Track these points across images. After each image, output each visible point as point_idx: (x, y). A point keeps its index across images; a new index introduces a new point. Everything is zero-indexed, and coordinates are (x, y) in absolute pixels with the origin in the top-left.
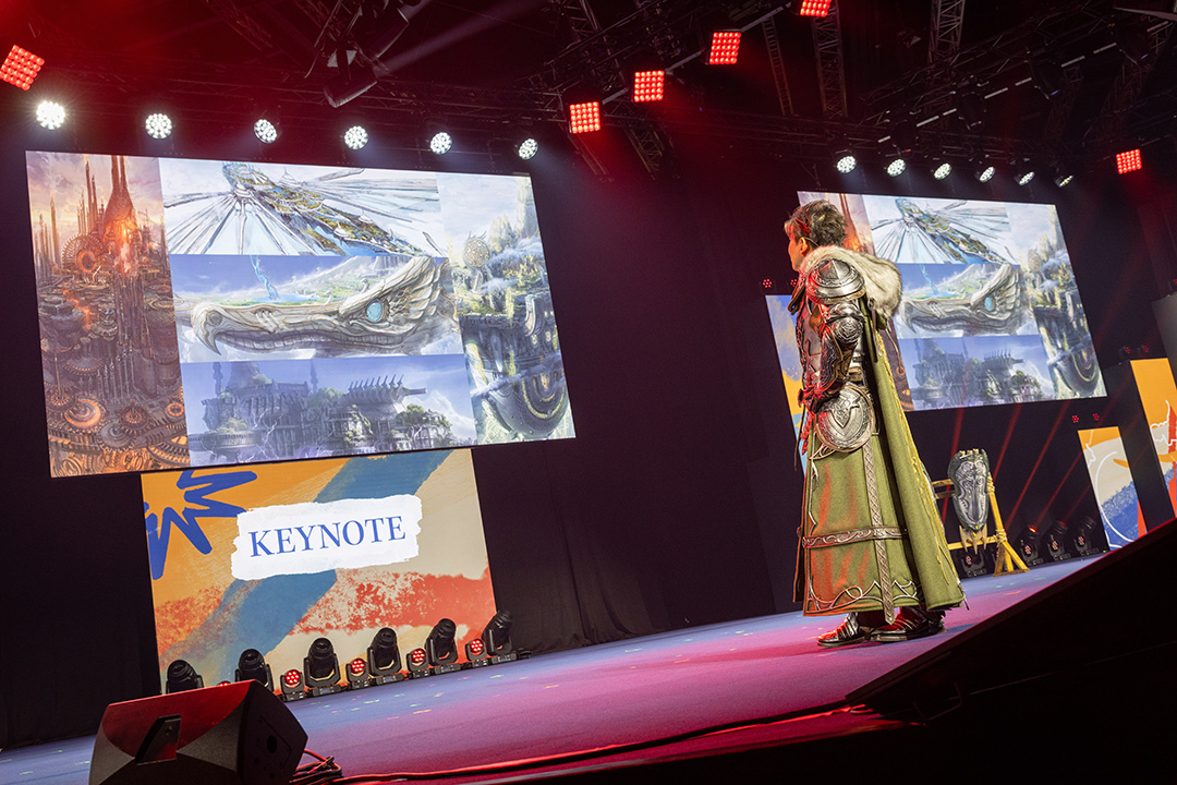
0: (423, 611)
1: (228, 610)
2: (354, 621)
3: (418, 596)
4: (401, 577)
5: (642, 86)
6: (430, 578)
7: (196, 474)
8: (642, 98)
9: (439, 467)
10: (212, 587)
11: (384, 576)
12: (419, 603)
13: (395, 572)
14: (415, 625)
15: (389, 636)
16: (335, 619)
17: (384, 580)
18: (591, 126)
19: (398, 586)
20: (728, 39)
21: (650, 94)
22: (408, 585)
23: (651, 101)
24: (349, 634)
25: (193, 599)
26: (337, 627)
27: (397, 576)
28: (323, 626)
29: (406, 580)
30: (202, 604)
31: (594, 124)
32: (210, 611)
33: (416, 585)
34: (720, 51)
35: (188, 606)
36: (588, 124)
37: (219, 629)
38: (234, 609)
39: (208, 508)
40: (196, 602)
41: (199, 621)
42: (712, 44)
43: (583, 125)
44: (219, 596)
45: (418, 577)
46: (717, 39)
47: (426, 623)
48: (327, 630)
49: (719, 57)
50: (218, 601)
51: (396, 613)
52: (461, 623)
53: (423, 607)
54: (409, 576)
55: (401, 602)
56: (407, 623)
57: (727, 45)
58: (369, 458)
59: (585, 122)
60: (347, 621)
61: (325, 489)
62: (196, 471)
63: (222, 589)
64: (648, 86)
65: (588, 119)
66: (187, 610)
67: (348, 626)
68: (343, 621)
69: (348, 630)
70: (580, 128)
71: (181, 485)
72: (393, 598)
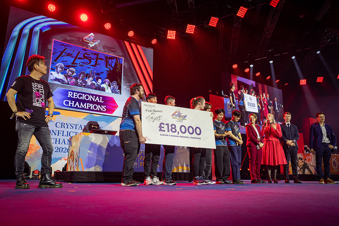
5: (189, 29)
8: (188, 32)
18: (173, 38)
20: (215, 19)
21: (190, 31)
23: (190, 33)
34: (212, 22)
42: (210, 20)
46: (212, 19)
49: (212, 24)
57: (214, 21)
64: (190, 29)
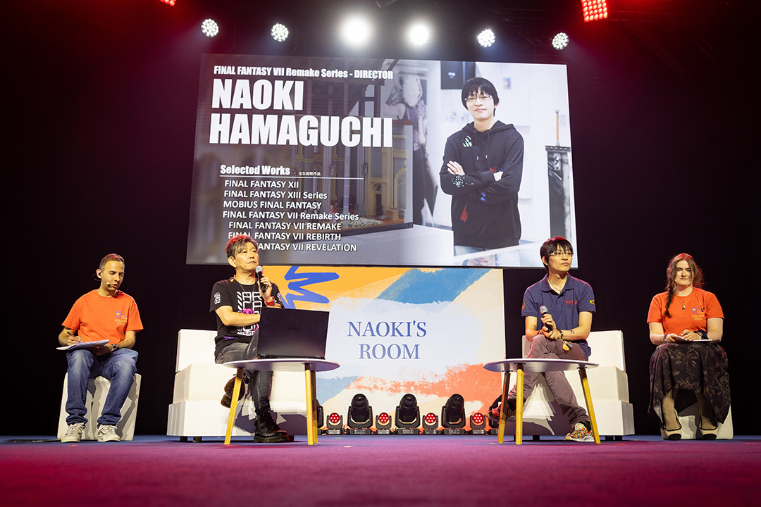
2: (394, 386)
7: (300, 270)
15: (410, 400)
16: (381, 383)
24: (390, 395)
26: (382, 389)
28: (372, 386)
31: (603, 12)
36: (598, 13)
39: (302, 295)
43: (594, 14)
48: (374, 390)
59: (596, 11)
60: (390, 385)
61: (387, 290)
65: (598, 9)
67: (390, 389)
68: (386, 385)
69: (389, 392)
70: (592, 17)
71: (287, 277)
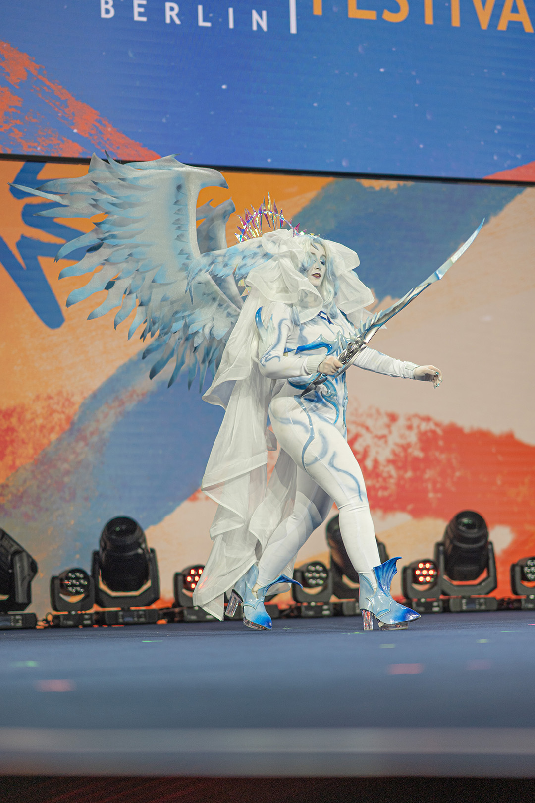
0: (435, 491)
1: (84, 439)
3: (428, 462)
4: (402, 422)
6: (453, 432)
9: (494, 220)
10: (60, 393)
11: (370, 416)
12: (428, 474)
13: (391, 410)
14: (417, 513)
17: (370, 423)
19: (395, 438)
22: (413, 437)
25: (23, 409)
27: (393, 418)
29: (410, 428)
30: (39, 421)
32: (53, 437)
33: (427, 440)
35: (14, 421)
37: (67, 473)
38: (95, 439)
40: (28, 416)
41: (31, 451)
44: (70, 411)
45: (431, 426)
47: (437, 513)
50: (69, 419)
51: (385, 488)
52: (502, 522)
53: (435, 483)
54: (415, 422)
55: (398, 469)
56: (403, 509)
58: (366, 183)
62: (48, 166)
63: (78, 399)
66: (10, 430)
72: (382, 459)
